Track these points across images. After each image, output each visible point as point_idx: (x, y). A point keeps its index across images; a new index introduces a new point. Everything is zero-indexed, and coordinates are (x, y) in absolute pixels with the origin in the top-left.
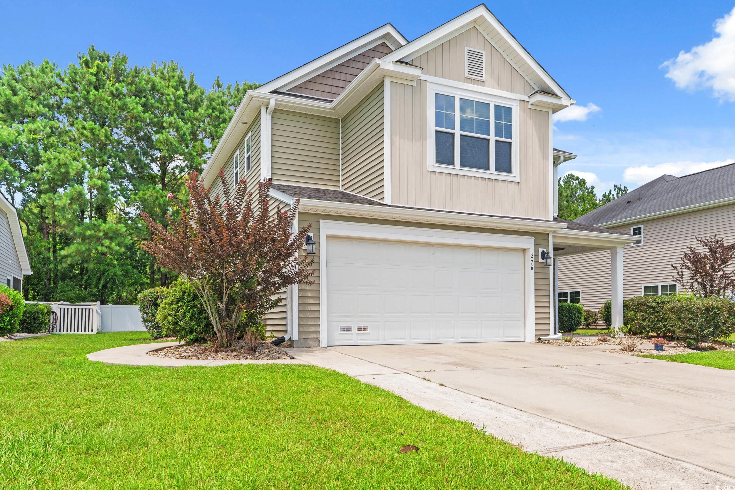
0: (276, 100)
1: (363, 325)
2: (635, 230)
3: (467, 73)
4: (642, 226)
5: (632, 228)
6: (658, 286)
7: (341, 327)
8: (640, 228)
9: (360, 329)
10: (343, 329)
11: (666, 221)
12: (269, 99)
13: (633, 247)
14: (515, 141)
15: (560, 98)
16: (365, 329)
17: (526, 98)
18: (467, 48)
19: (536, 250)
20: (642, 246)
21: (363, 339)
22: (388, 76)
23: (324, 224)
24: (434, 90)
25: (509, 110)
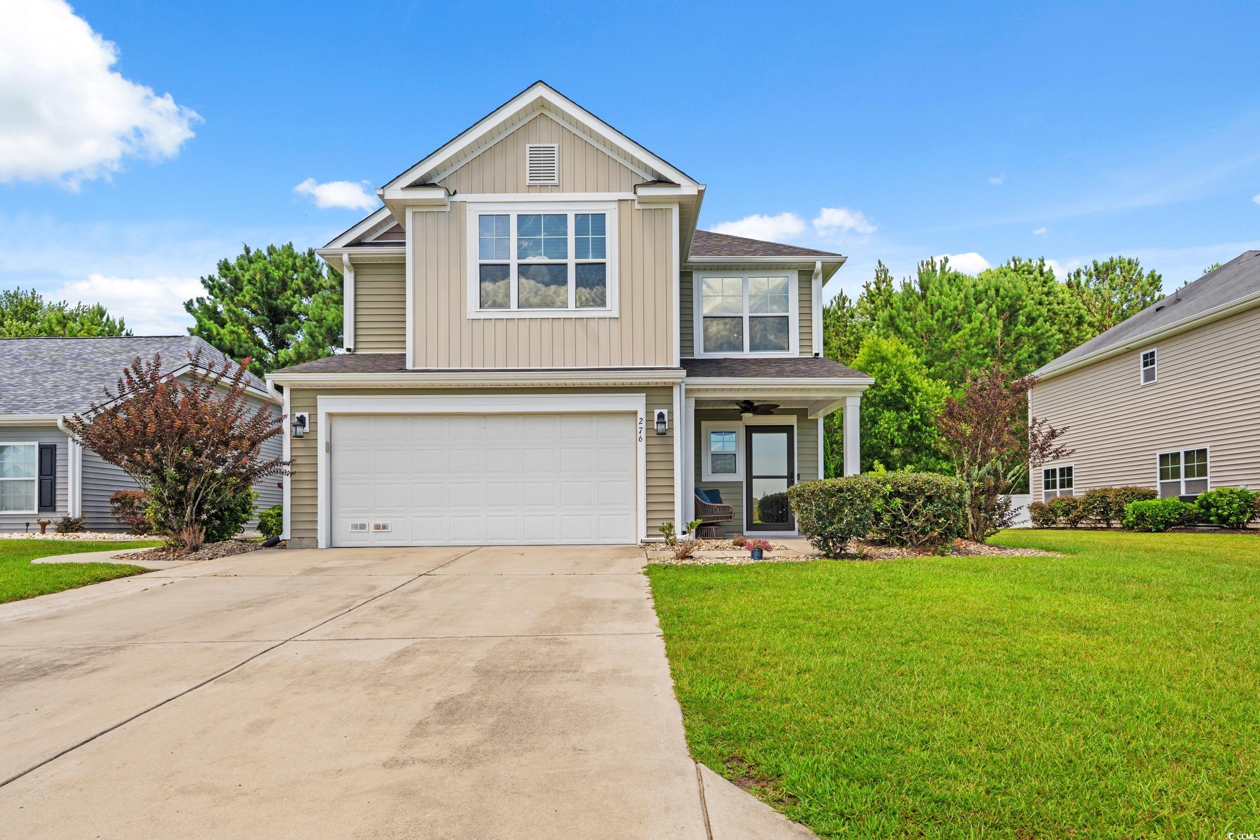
0: (349, 254)
1: (381, 522)
2: (1145, 357)
3: (528, 178)
4: (1155, 350)
5: (1142, 354)
6: (1178, 454)
7: (352, 525)
8: (1152, 354)
9: (377, 527)
10: (355, 527)
11: (1192, 338)
12: (342, 255)
13: (1143, 387)
14: (611, 260)
15: (679, 185)
16: (384, 527)
17: (630, 195)
18: (528, 146)
19: (649, 413)
20: (1156, 384)
21: (381, 539)
22: (409, 206)
23: (321, 400)
24: (476, 211)
25: (600, 218)
